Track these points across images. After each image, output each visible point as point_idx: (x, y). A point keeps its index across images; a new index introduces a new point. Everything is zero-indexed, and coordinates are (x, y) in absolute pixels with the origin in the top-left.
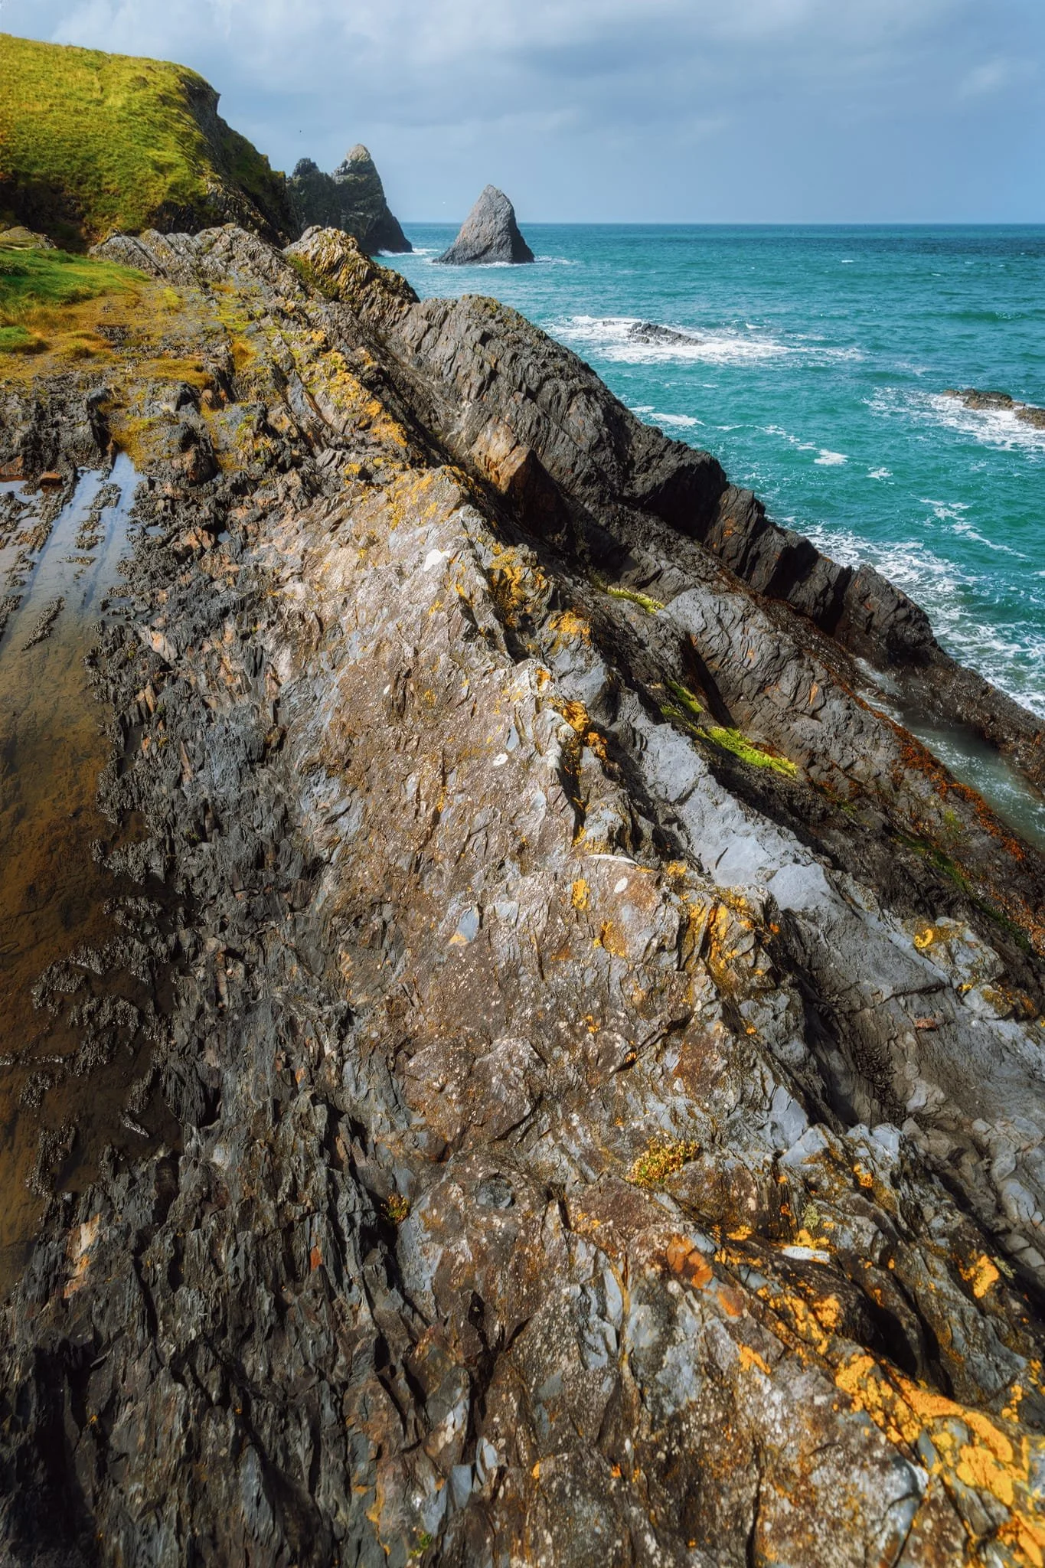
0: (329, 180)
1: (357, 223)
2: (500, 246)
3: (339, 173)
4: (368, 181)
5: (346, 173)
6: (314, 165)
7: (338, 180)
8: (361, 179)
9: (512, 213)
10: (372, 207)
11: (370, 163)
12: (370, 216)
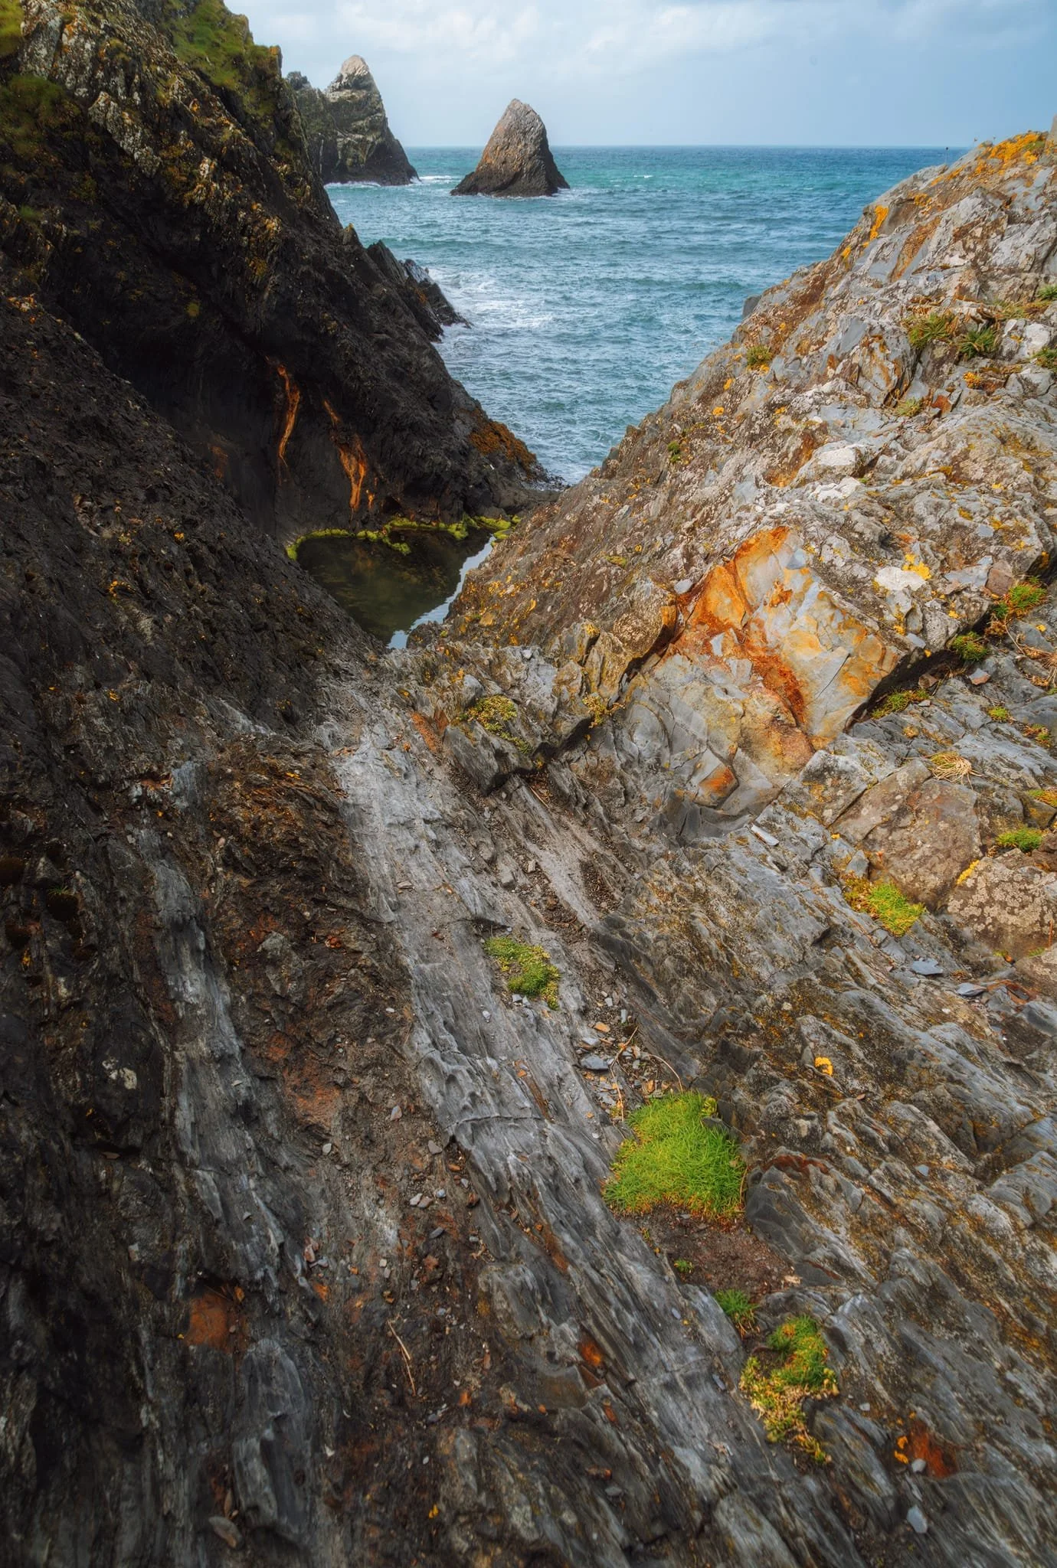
0: (323, 98)
1: (356, 147)
2: (533, 173)
3: (334, 89)
4: (368, 98)
5: (340, 89)
6: (305, 80)
7: (334, 97)
8: (359, 95)
9: (543, 133)
10: (373, 128)
11: (368, 77)
12: (370, 139)
